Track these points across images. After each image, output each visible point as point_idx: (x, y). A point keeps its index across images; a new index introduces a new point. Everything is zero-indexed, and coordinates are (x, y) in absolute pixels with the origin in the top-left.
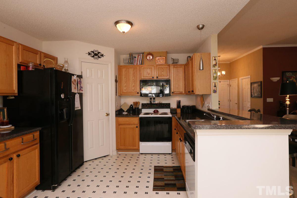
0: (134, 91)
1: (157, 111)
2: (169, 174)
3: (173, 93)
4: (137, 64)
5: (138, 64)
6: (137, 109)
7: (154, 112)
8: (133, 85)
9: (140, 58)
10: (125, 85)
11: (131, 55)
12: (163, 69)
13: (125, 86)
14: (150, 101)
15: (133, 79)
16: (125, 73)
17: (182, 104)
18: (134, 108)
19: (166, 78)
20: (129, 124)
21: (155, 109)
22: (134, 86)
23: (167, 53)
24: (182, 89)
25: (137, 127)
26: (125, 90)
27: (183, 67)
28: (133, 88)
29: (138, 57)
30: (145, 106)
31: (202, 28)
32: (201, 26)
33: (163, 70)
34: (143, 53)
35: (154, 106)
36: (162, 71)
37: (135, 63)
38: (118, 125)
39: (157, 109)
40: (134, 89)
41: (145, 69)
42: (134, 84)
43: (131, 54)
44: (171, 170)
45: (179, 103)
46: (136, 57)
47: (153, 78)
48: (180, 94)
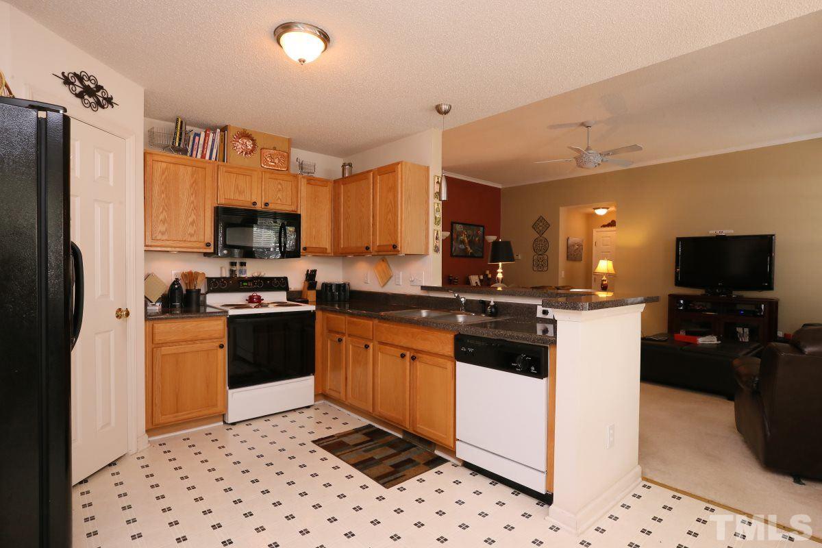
0: (193, 239)
1: (259, 299)
2: (370, 447)
3: (305, 249)
4: (203, 156)
5: (207, 157)
6: (194, 295)
7: (251, 300)
8: (190, 220)
9: (214, 140)
10: (161, 217)
11: (180, 124)
12: (280, 183)
13: (164, 222)
14: (232, 272)
15: (193, 202)
16: (164, 177)
17: (321, 279)
18: (184, 292)
19: (287, 208)
20: (193, 341)
21: (251, 294)
22: (192, 223)
23: (290, 143)
24: (326, 242)
25: (222, 346)
26: (163, 234)
27: (330, 186)
28: (191, 230)
29: (207, 136)
30: (217, 285)
31: (446, 112)
32: (444, 107)
33: (280, 187)
34: (224, 129)
35: (244, 284)
36: (279, 190)
37: (195, 153)
38: (153, 346)
39: (259, 294)
40: (195, 232)
41: (232, 175)
42: (193, 216)
43: (182, 122)
44: (359, 438)
45: (311, 276)
46: (199, 135)
47: (255, 203)
48: (320, 253)
